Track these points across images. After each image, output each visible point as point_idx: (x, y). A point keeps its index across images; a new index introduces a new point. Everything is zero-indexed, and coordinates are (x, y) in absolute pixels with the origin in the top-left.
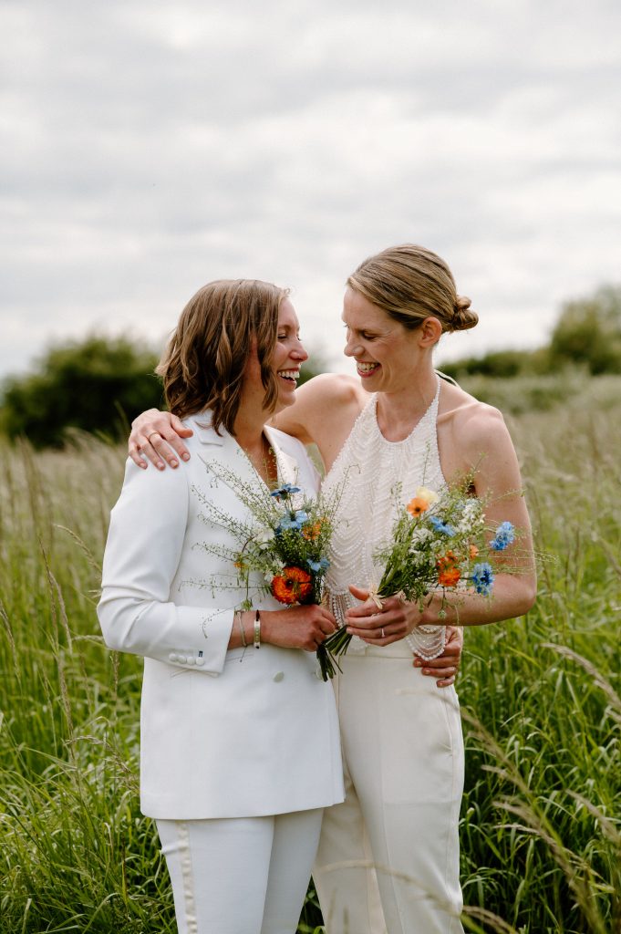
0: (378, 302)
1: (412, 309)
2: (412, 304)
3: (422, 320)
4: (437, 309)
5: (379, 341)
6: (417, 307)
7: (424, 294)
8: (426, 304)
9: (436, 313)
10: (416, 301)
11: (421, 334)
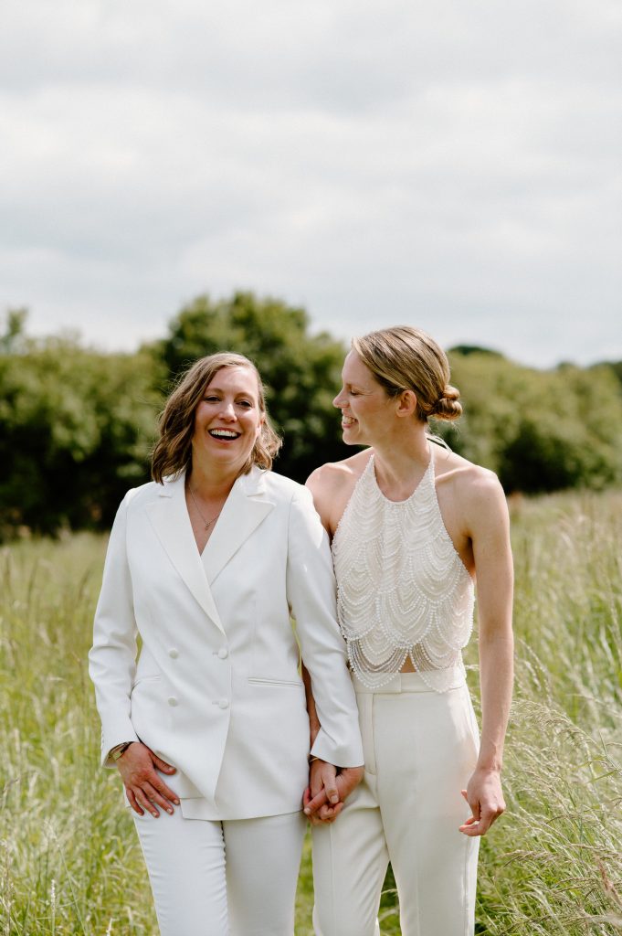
0: (367, 362)
1: (393, 377)
2: (396, 373)
3: (402, 390)
4: (417, 385)
5: (361, 398)
6: (400, 377)
7: (410, 369)
8: (408, 378)
9: (415, 388)
10: (401, 372)
11: (399, 404)
